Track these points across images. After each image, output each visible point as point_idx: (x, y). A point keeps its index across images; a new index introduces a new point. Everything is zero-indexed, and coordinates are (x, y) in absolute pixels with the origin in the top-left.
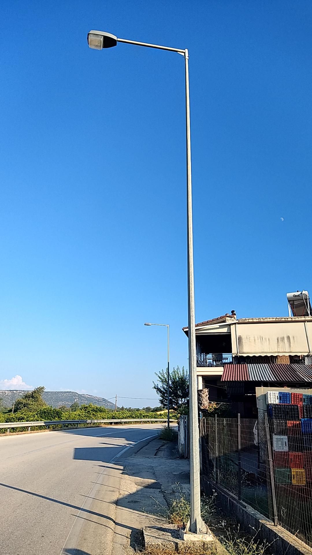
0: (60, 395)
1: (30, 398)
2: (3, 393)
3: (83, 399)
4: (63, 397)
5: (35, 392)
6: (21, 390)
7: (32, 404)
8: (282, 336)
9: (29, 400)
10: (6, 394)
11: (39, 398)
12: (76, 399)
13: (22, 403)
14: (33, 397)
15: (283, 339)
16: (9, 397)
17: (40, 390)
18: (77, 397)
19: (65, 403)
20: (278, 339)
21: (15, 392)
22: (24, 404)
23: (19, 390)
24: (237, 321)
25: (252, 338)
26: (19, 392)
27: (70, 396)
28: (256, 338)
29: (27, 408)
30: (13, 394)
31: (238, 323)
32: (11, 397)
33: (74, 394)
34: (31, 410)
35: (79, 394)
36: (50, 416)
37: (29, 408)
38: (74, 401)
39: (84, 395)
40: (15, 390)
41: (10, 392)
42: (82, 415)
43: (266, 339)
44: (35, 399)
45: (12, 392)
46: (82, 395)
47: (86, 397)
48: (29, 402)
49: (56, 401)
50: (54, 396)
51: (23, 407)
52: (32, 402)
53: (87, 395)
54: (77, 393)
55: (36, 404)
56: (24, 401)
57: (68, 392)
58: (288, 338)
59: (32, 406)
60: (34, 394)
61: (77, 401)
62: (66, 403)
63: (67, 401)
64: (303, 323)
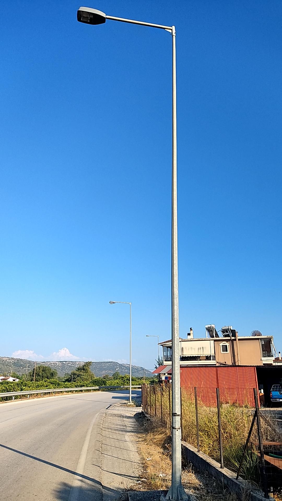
0: (103, 365)
1: (81, 370)
2: (55, 364)
3: (123, 368)
4: (106, 367)
5: (85, 366)
6: (69, 361)
7: (83, 375)
8: (200, 347)
9: (81, 372)
10: (57, 365)
11: (88, 370)
12: (117, 368)
13: (76, 374)
14: (84, 369)
15: (200, 348)
16: (60, 367)
17: (88, 364)
18: (118, 367)
19: (107, 372)
20: (198, 348)
21: (64, 363)
22: (78, 375)
23: (68, 361)
24: (181, 341)
25: (188, 349)
26: (68, 363)
27: (112, 365)
28: (189, 348)
29: (80, 378)
30: (63, 365)
31: (182, 341)
32: (61, 367)
33: (115, 364)
34: (83, 379)
35: (120, 363)
36: (99, 384)
37: (81, 378)
38: (116, 370)
39: (124, 364)
40: (65, 361)
41: (60, 363)
42: (120, 383)
43: (193, 349)
44: (85, 371)
45: (62, 362)
46: (123, 365)
47: (126, 366)
48: (81, 373)
49: (100, 370)
50: (98, 366)
51: (77, 377)
52: (83, 373)
53: (127, 364)
54: (117, 363)
55: (86, 375)
56: (77, 373)
57: (110, 362)
58: (203, 348)
59: (83, 376)
60: (84, 367)
61: (118, 370)
62: (109, 372)
63: (110, 370)
64: (209, 341)
